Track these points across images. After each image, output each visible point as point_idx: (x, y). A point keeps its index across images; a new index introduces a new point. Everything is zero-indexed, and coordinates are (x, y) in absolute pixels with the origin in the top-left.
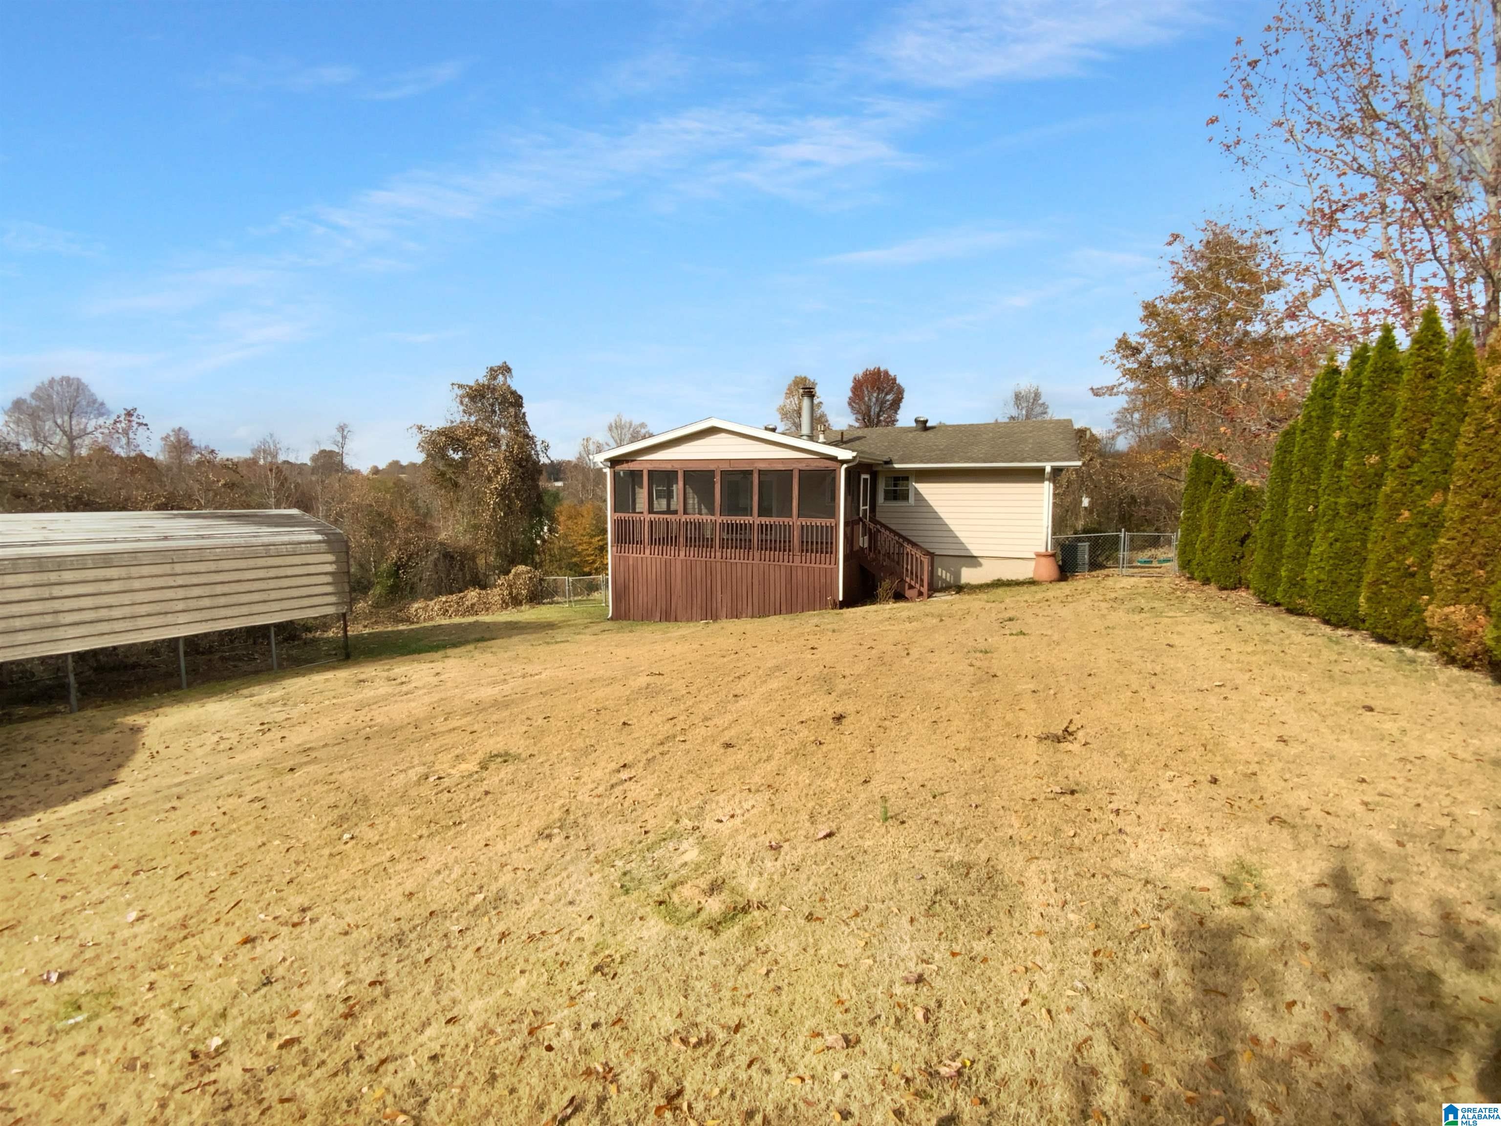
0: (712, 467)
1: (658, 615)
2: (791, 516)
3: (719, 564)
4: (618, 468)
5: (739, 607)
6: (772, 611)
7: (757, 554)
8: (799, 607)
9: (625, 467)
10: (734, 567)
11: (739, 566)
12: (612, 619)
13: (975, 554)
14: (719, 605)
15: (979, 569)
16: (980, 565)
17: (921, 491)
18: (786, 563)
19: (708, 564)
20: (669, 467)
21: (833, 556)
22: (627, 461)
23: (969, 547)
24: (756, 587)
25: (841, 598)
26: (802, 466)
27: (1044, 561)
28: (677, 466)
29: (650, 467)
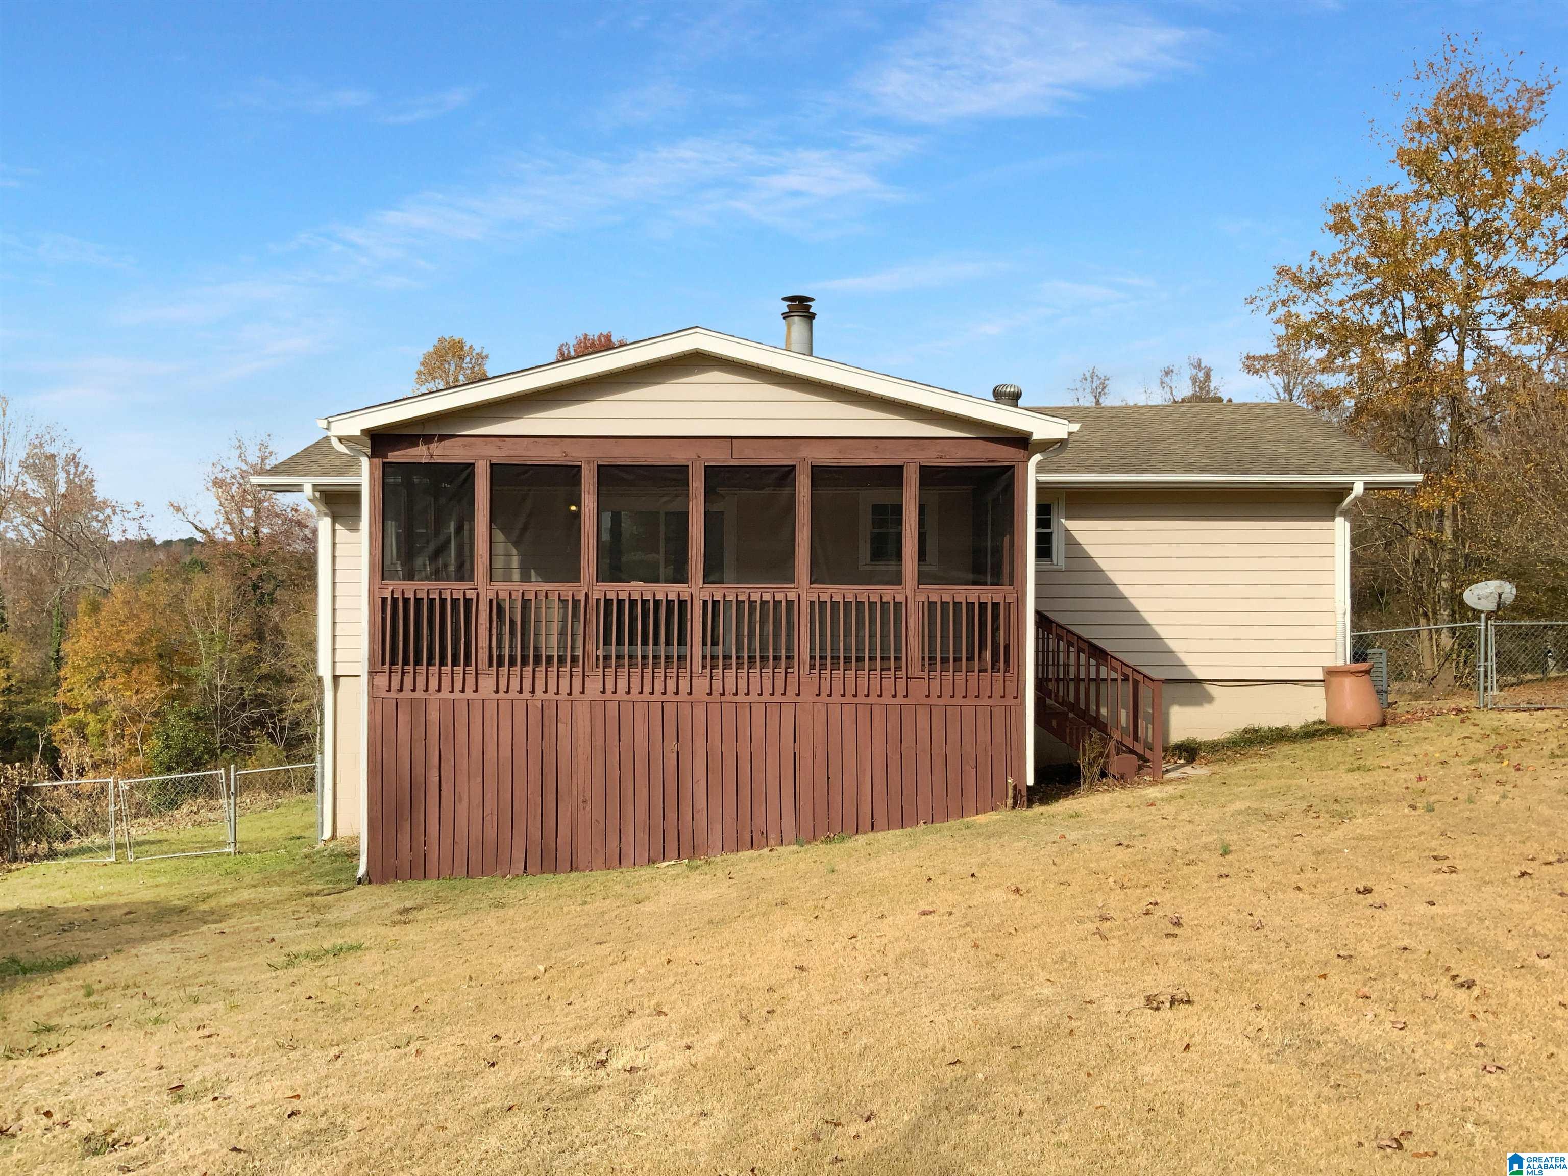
0: (678, 457)
1: (519, 856)
2: (897, 579)
3: (700, 711)
4: (396, 456)
5: (759, 821)
6: (851, 822)
7: (810, 681)
8: (924, 809)
9: (419, 454)
10: (744, 714)
11: (758, 710)
12: (369, 879)
13: (1200, 674)
14: (701, 817)
15: (1207, 708)
16: (1209, 699)
17: (1080, 537)
18: (887, 699)
19: (670, 709)
20: (553, 456)
21: (1012, 676)
22: (428, 439)
23: (1186, 659)
24: (806, 763)
25: (1030, 781)
26: (931, 457)
27: (1348, 683)
28: (577, 454)
29: (500, 454)
